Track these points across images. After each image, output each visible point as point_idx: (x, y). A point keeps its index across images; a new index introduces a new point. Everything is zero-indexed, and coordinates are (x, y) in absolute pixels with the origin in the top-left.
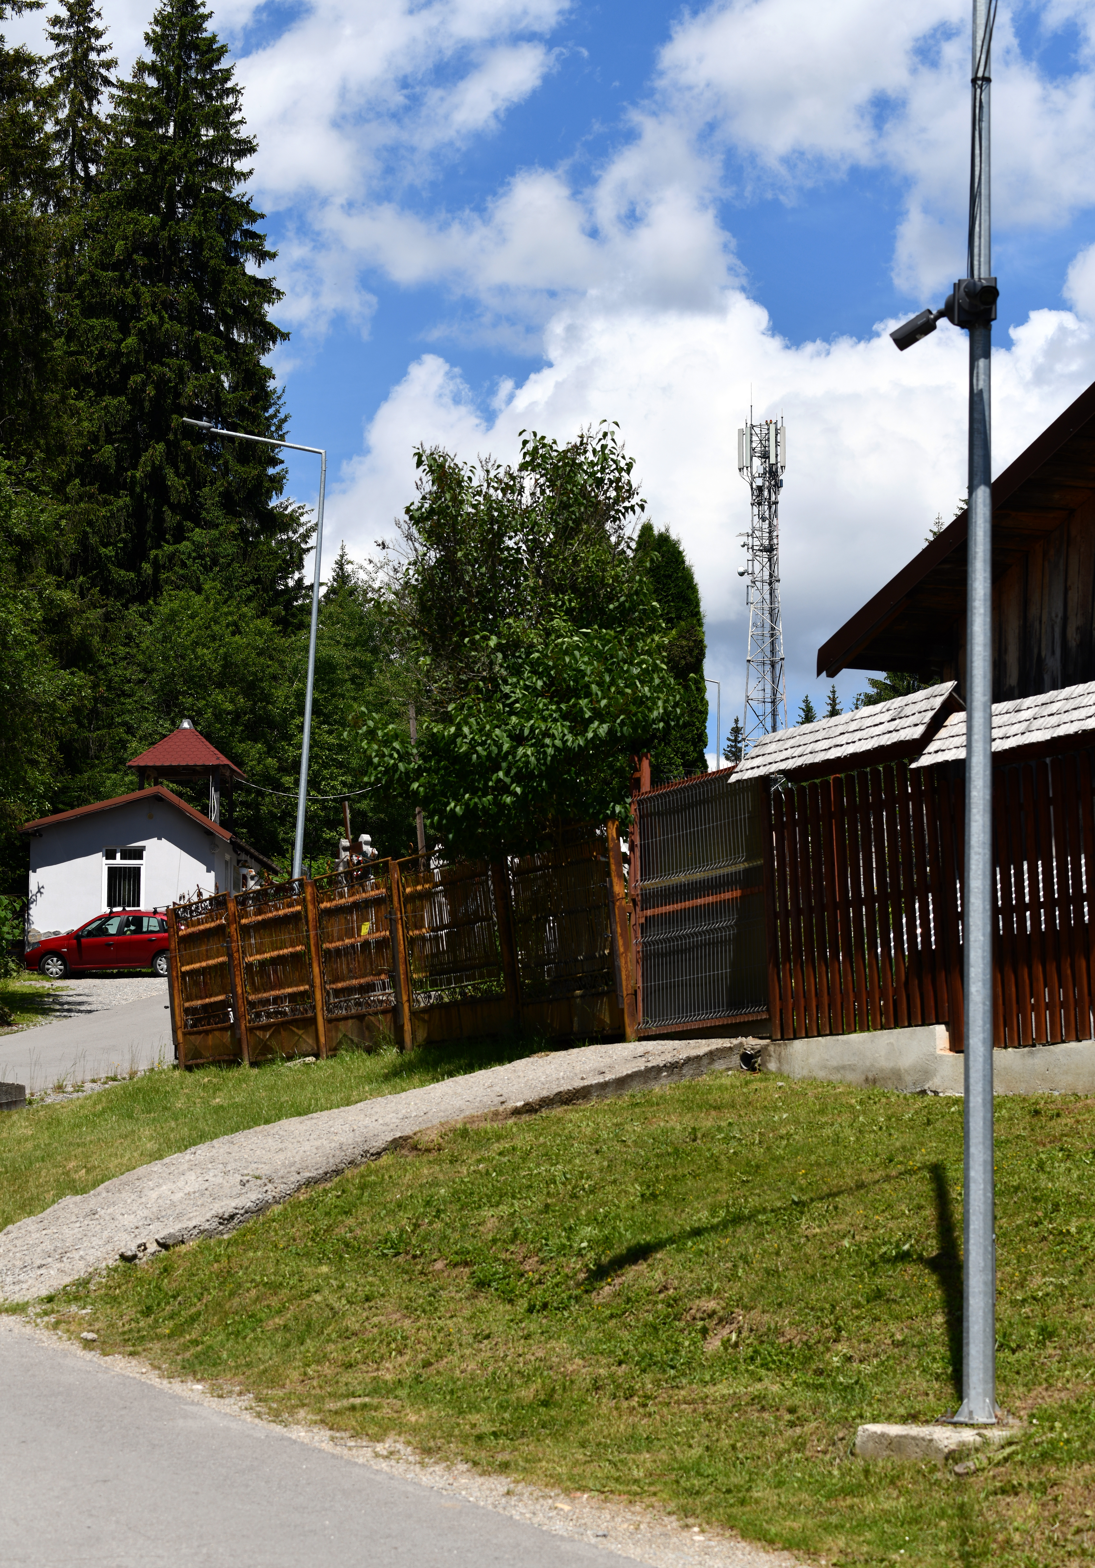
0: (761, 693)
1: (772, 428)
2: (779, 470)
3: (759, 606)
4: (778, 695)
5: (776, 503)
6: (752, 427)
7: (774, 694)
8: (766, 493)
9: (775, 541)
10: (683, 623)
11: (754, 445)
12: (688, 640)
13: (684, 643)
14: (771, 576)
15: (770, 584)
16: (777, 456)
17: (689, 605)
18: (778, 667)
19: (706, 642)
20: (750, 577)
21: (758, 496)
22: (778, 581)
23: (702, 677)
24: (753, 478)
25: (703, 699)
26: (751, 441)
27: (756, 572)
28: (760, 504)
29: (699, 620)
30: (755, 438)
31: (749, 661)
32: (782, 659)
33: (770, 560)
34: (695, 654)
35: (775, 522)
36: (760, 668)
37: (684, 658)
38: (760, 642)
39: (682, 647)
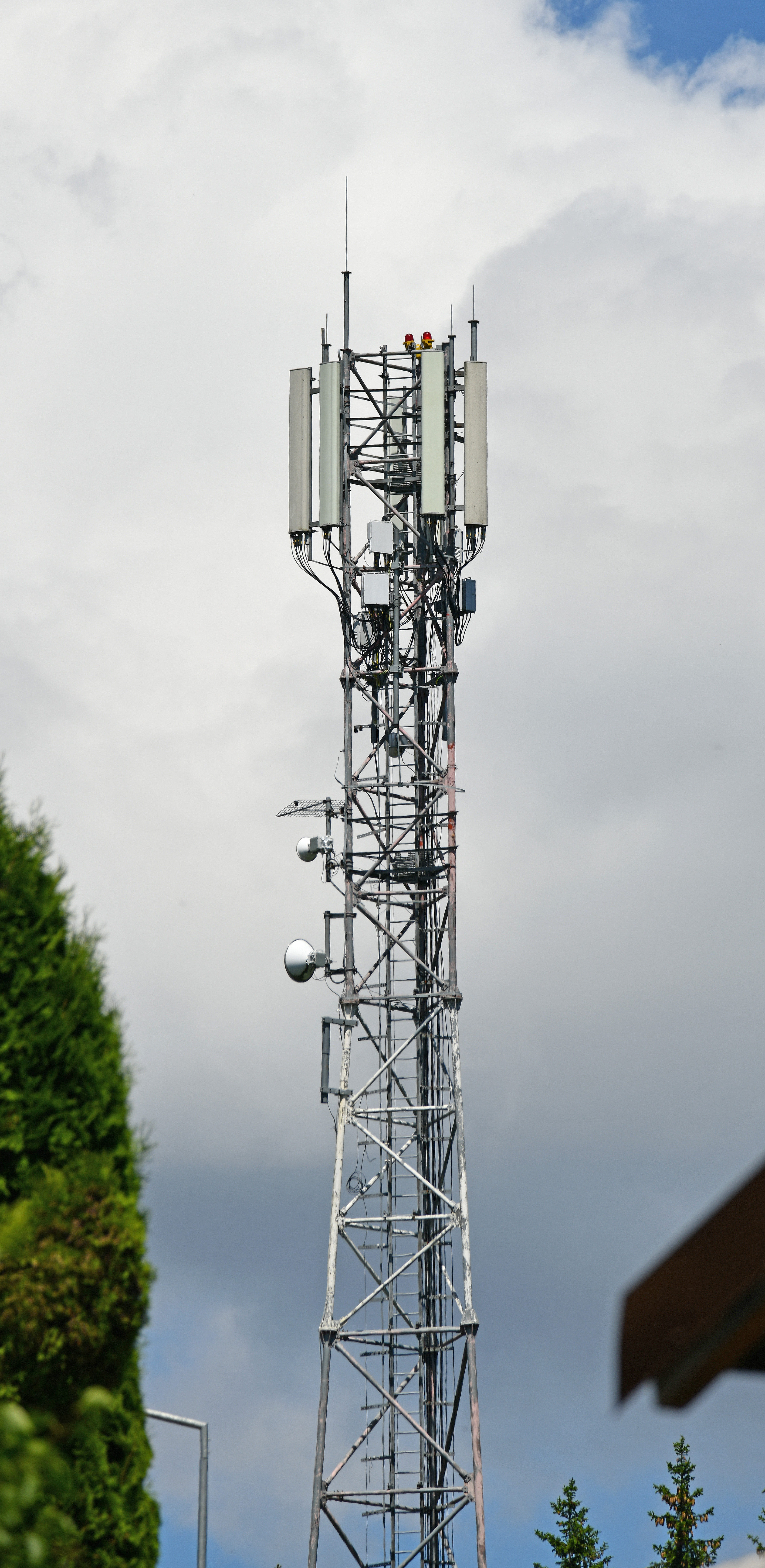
0: (380, 1470)
1: (433, 364)
2: (461, 541)
3: (374, 1105)
4: (451, 1481)
5: (447, 678)
6: (350, 359)
7: (436, 1478)
8: (405, 637)
9: (442, 836)
10: (55, 1177)
11: (357, 436)
12: (78, 1246)
13: (61, 1259)
14: (423, 979)
15: (421, 1014)
16: (450, 481)
17: (82, 1101)
18: (451, 1362)
19: (151, 1259)
20: (337, 987)
21: (370, 650)
22: (455, 1002)
23: (133, 1404)
24: (352, 571)
25: (135, 1495)
26: (345, 421)
27: (363, 964)
28: (377, 682)
29: (121, 1164)
30: (359, 407)
31: (329, 1336)
32: (472, 1329)
33: (419, 915)
34: (104, 1305)
35: (442, 758)
36: (376, 1367)
37: (61, 1322)
38: (375, 1259)
39: (52, 1278)
